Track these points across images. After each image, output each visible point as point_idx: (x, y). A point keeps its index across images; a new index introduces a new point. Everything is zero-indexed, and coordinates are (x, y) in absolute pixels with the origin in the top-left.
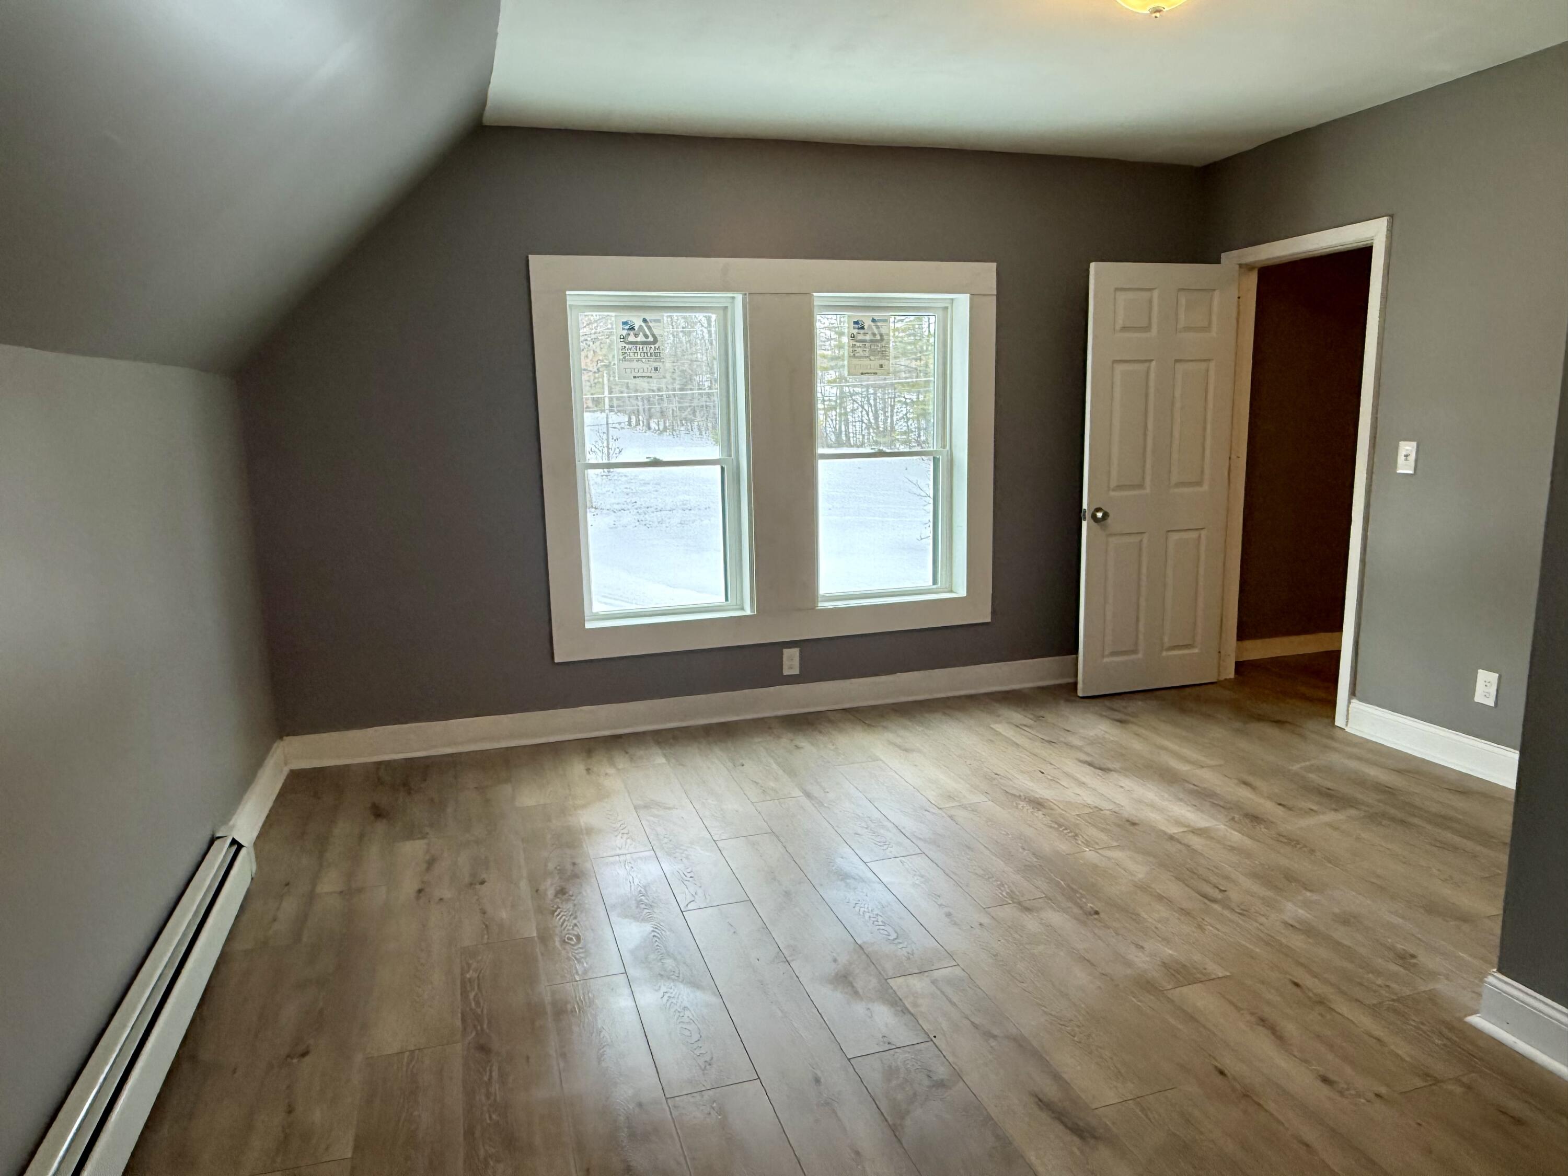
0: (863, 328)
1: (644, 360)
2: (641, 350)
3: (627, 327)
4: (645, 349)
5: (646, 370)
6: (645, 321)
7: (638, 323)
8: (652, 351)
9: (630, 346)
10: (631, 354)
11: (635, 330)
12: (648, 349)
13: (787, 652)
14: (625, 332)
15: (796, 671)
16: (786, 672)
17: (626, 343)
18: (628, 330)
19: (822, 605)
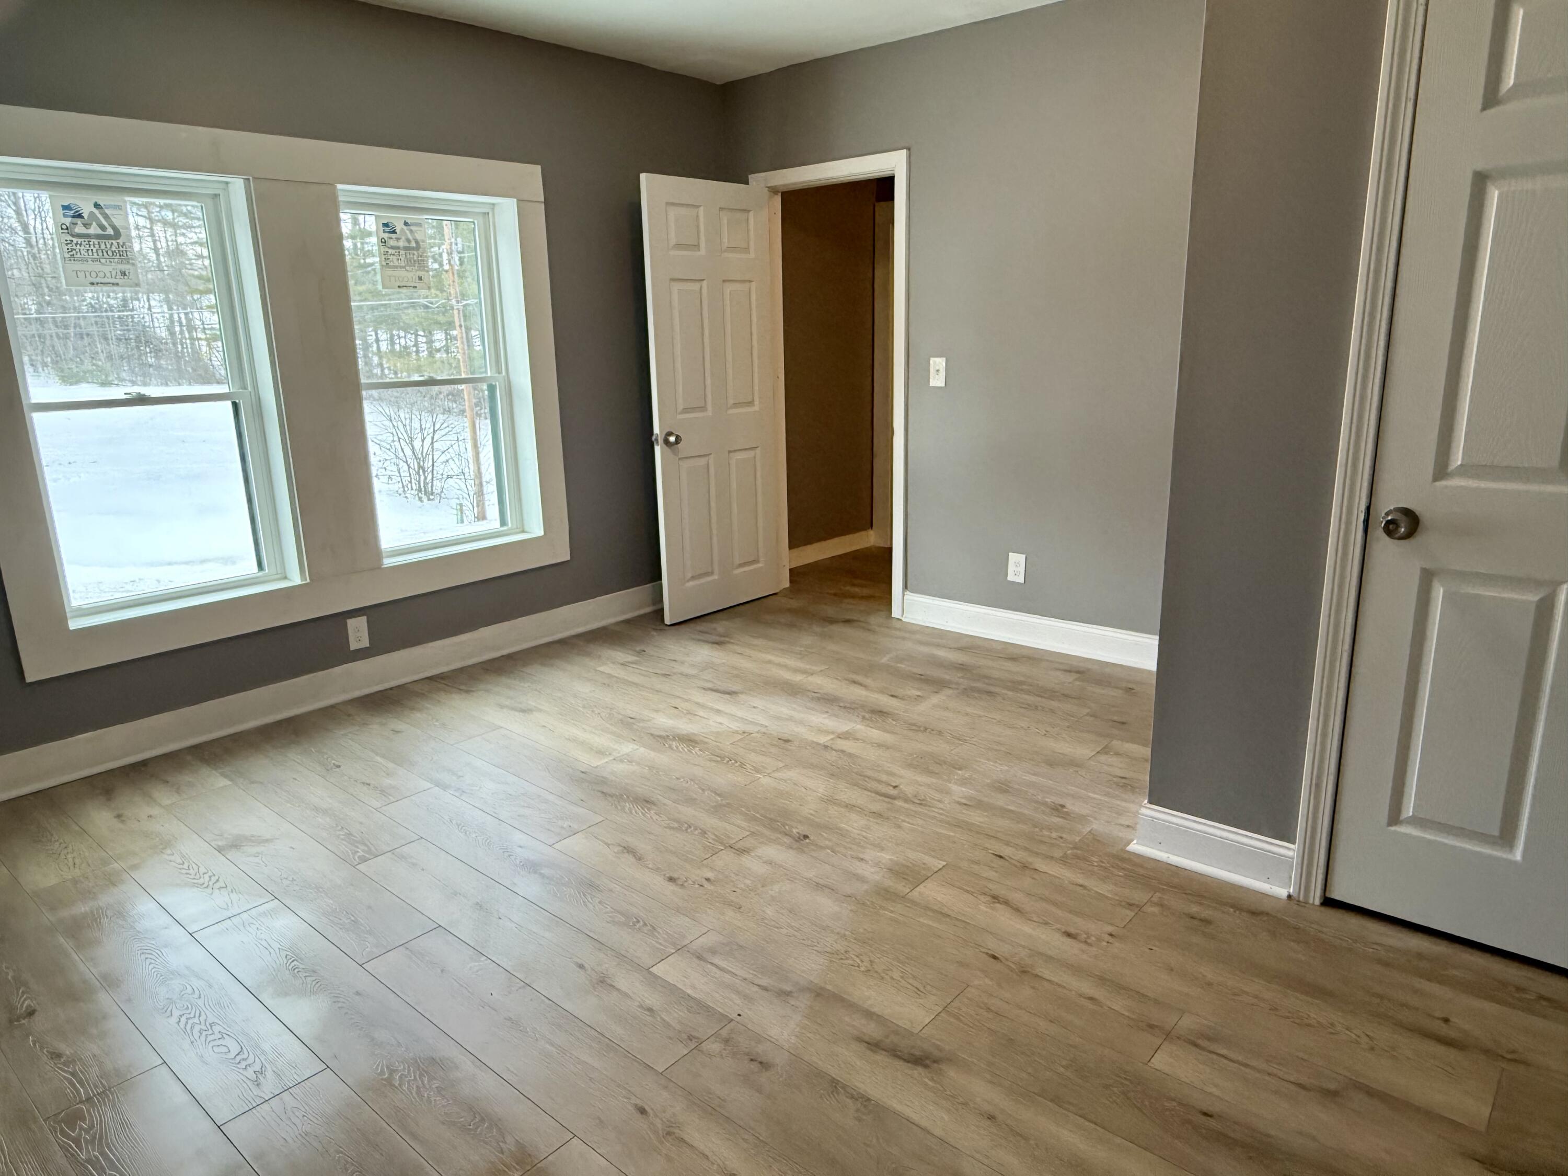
0: (394, 232)
1: (103, 261)
2: (97, 246)
3: (71, 213)
4: (103, 246)
5: (108, 275)
6: (97, 206)
7: (87, 209)
8: (114, 249)
9: (79, 241)
10: (83, 252)
11: (83, 217)
12: (108, 246)
13: (352, 623)
14: (68, 221)
15: (366, 643)
16: (354, 646)
17: (73, 236)
18: (73, 217)
19: (388, 562)
